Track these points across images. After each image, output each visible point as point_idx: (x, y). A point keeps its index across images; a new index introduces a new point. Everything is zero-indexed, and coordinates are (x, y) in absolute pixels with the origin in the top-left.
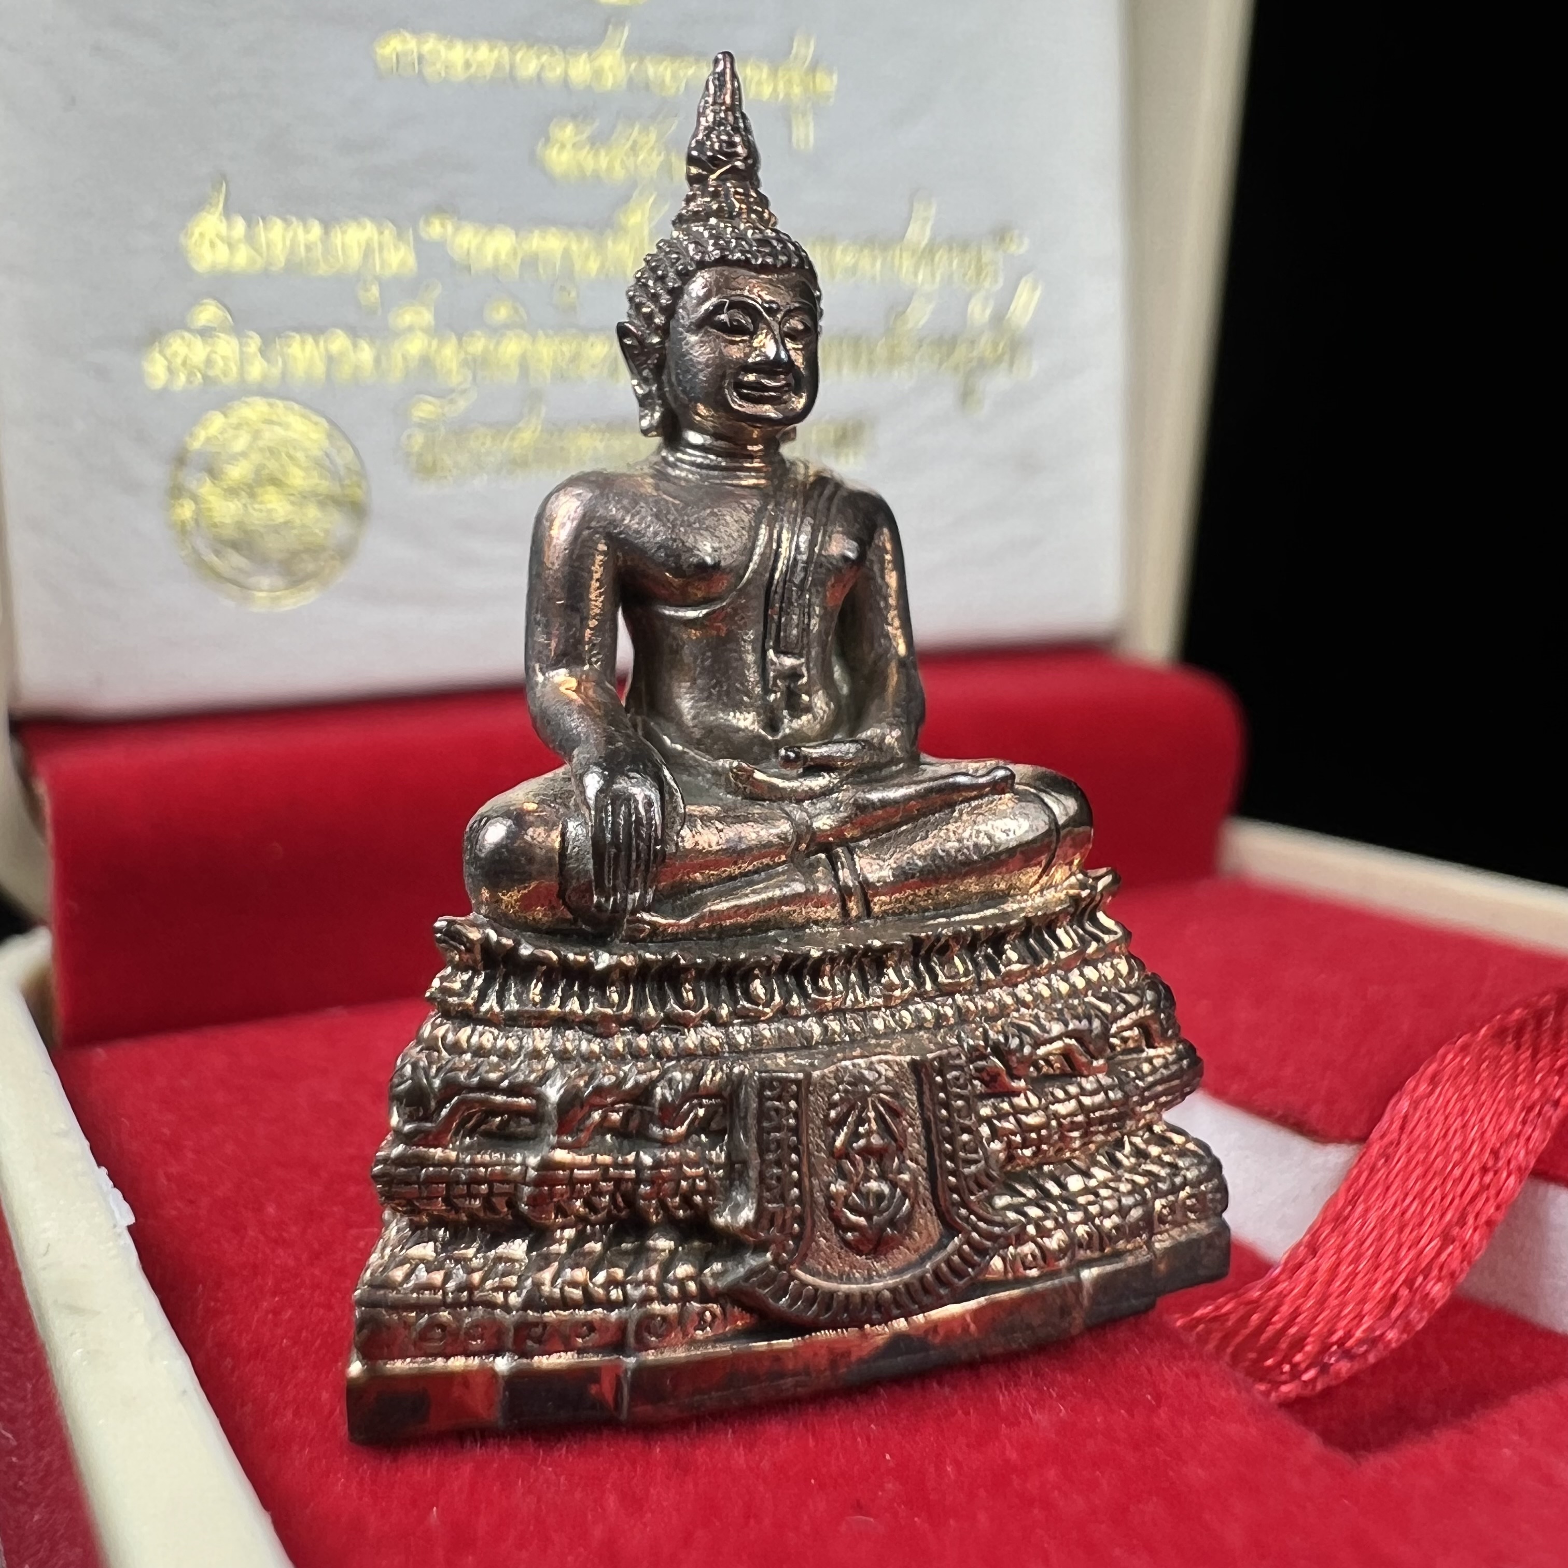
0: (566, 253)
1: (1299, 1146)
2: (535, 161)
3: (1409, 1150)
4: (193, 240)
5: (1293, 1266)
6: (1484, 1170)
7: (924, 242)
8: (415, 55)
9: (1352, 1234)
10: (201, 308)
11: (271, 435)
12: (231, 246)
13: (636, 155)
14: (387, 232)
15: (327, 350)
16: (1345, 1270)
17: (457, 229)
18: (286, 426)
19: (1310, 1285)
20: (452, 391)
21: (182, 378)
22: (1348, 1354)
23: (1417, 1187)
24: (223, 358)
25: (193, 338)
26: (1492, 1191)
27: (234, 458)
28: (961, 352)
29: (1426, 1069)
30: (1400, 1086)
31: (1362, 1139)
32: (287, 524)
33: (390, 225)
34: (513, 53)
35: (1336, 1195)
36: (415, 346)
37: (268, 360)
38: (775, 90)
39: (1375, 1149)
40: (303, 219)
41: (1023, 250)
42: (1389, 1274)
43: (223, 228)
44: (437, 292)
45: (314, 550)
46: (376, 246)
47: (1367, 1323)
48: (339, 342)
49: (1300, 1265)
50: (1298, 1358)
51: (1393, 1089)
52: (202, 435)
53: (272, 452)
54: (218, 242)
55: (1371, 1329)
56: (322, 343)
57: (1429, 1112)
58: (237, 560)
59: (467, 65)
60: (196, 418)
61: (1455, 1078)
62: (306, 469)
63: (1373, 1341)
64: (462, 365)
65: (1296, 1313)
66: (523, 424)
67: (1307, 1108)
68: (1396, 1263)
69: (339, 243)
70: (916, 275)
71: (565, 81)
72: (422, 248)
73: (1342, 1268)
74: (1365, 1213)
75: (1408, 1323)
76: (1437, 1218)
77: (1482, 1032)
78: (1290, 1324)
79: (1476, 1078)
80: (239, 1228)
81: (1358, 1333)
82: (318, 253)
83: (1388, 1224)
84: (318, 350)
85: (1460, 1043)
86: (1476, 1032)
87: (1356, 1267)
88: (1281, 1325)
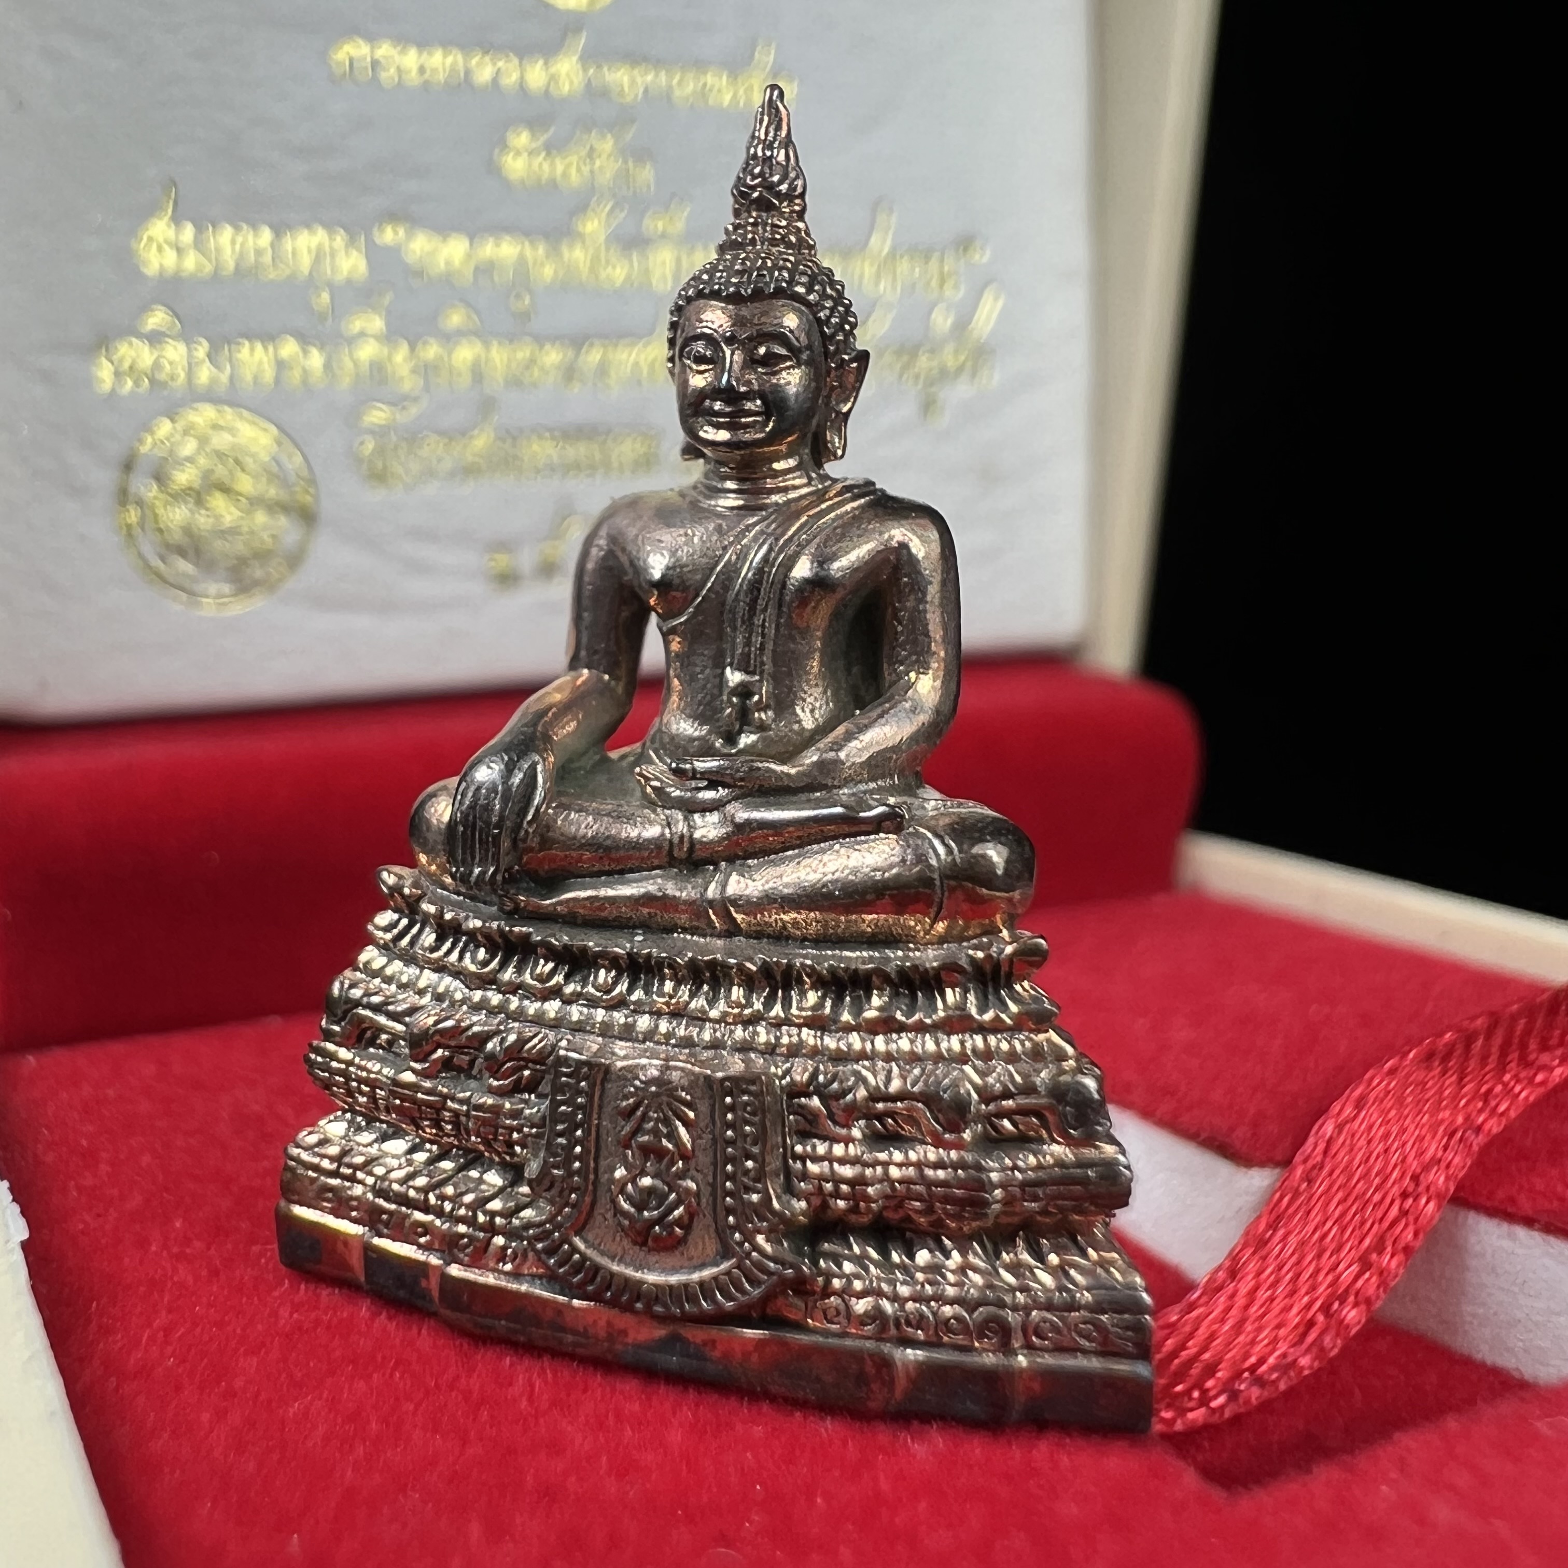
0: (521, 260)
1: (1223, 1168)
2: (491, 168)
3: (1331, 1174)
4: (142, 244)
5: (1213, 1288)
6: (1404, 1195)
7: (886, 250)
8: (369, 59)
9: (1271, 1259)
10: (151, 313)
12: (180, 250)
13: (593, 163)
14: (339, 238)
15: (276, 356)
16: (1263, 1295)
17: (410, 235)
19: (1228, 1309)
20: (405, 398)
21: (129, 384)
22: (1260, 1382)
23: (1338, 1213)
24: (171, 363)
25: (140, 343)
26: (1411, 1218)
27: (180, 463)
28: (923, 362)
29: (1353, 1092)
30: (1326, 1110)
31: (1286, 1163)
32: (234, 531)
33: (342, 231)
34: (468, 59)
35: (1259, 1218)
36: (367, 351)
37: (217, 367)
38: (735, 96)
39: (1299, 1172)
40: (254, 226)
41: (985, 259)
42: (1306, 1299)
43: (171, 233)
44: (387, 299)
45: (262, 556)
46: (327, 251)
47: (1282, 1348)
48: (289, 348)
49: (1220, 1289)
50: (1210, 1384)
51: (1321, 1112)
53: (220, 455)
54: (166, 247)
55: (1284, 1355)
56: (271, 349)
57: (1353, 1136)
58: (185, 566)
59: (422, 70)
60: (144, 425)
61: (1380, 1103)
62: (256, 477)
63: (1286, 1366)
64: (414, 371)
65: (1212, 1337)
66: (476, 432)
67: (1232, 1129)
68: (1314, 1288)
69: (290, 249)
70: (877, 284)
71: (522, 85)
72: (374, 253)
73: (1260, 1293)
74: (1284, 1238)
75: (1322, 1349)
76: (1356, 1243)
77: (1411, 1055)
78: (1204, 1349)
79: (1400, 1102)
80: (142, 1243)
81: (1271, 1360)
82: (268, 258)
83: (1307, 1249)
84: (268, 356)
85: (1388, 1065)
86: (1404, 1056)
87: (1274, 1292)
88: (1194, 1351)
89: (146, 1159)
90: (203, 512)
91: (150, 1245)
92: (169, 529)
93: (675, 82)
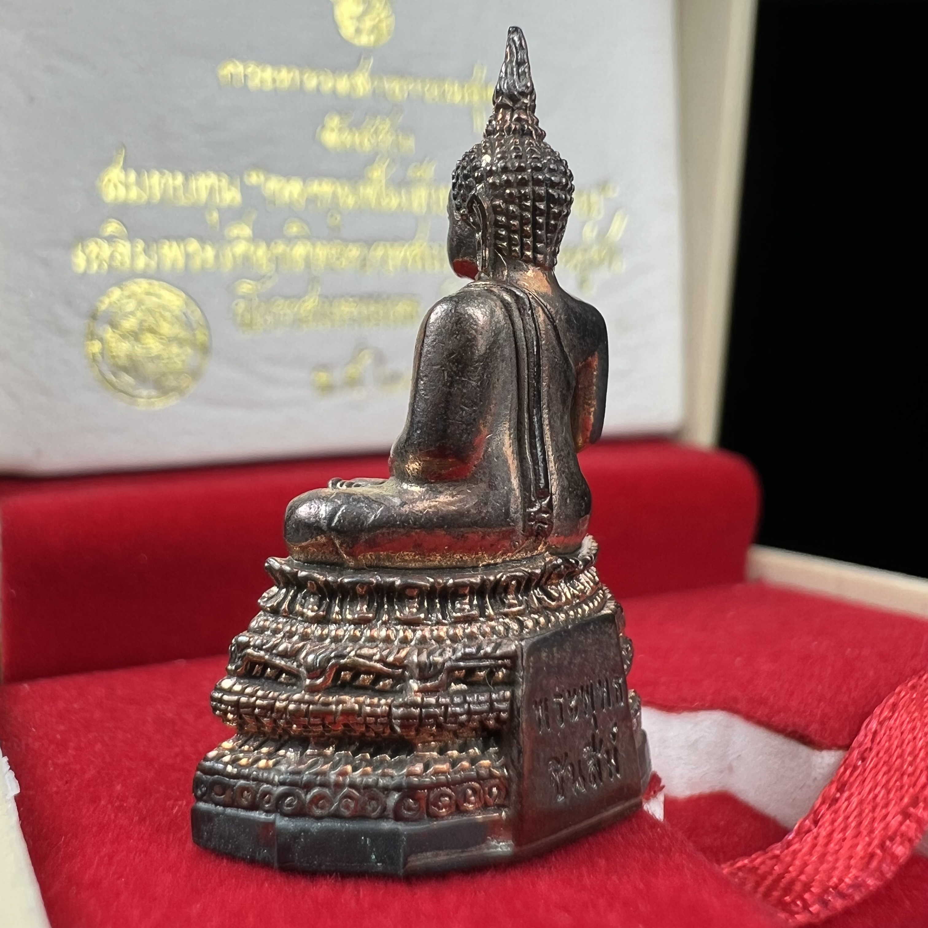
0: (334, 195)
1: (804, 751)
2: (315, 140)
3: (877, 754)
4: (104, 183)
5: (802, 832)
8: (242, 75)
9: (841, 811)
10: (108, 224)
12: (127, 187)
13: (378, 137)
14: (224, 181)
15: (185, 251)
16: (837, 836)
17: (267, 179)
18: (159, 296)
19: (814, 846)
20: (263, 277)
21: (95, 266)
22: (842, 895)
23: (884, 781)
24: (121, 254)
25: (102, 242)
27: (126, 315)
28: (579, 257)
29: (886, 703)
30: (871, 712)
31: (847, 747)
32: (158, 357)
33: (226, 175)
34: (302, 74)
35: (830, 784)
36: (240, 248)
37: (150, 257)
38: (463, 97)
39: (856, 753)
40: (172, 171)
41: (616, 195)
42: (867, 839)
43: (122, 176)
44: (254, 216)
46: (217, 188)
48: (193, 246)
49: (808, 831)
50: (806, 896)
52: (107, 301)
53: (150, 311)
54: (119, 185)
55: (856, 878)
56: (182, 246)
57: (890, 730)
58: (127, 379)
59: (274, 80)
60: (103, 292)
61: (908, 708)
62: (172, 324)
63: (857, 886)
64: (270, 260)
65: (805, 865)
66: (307, 297)
67: (808, 726)
68: (872, 831)
69: (194, 187)
71: (334, 91)
72: (245, 190)
73: (835, 835)
74: (849, 797)
75: (882, 873)
76: (898, 800)
77: (925, 677)
78: (801, 872)
79: (920, 708)
80: (95, 800)
81: (847, 880)
82: (181, 192)
83: (865, 805)
84: (180, 251)
85: (910, 684)
86: (920, 677)
87: (845, 834)
88: (794, 874)
89: (98, 747)
90: (140, 346)
91: (100, 800)
92: (118, 357)
93: (426, 88)
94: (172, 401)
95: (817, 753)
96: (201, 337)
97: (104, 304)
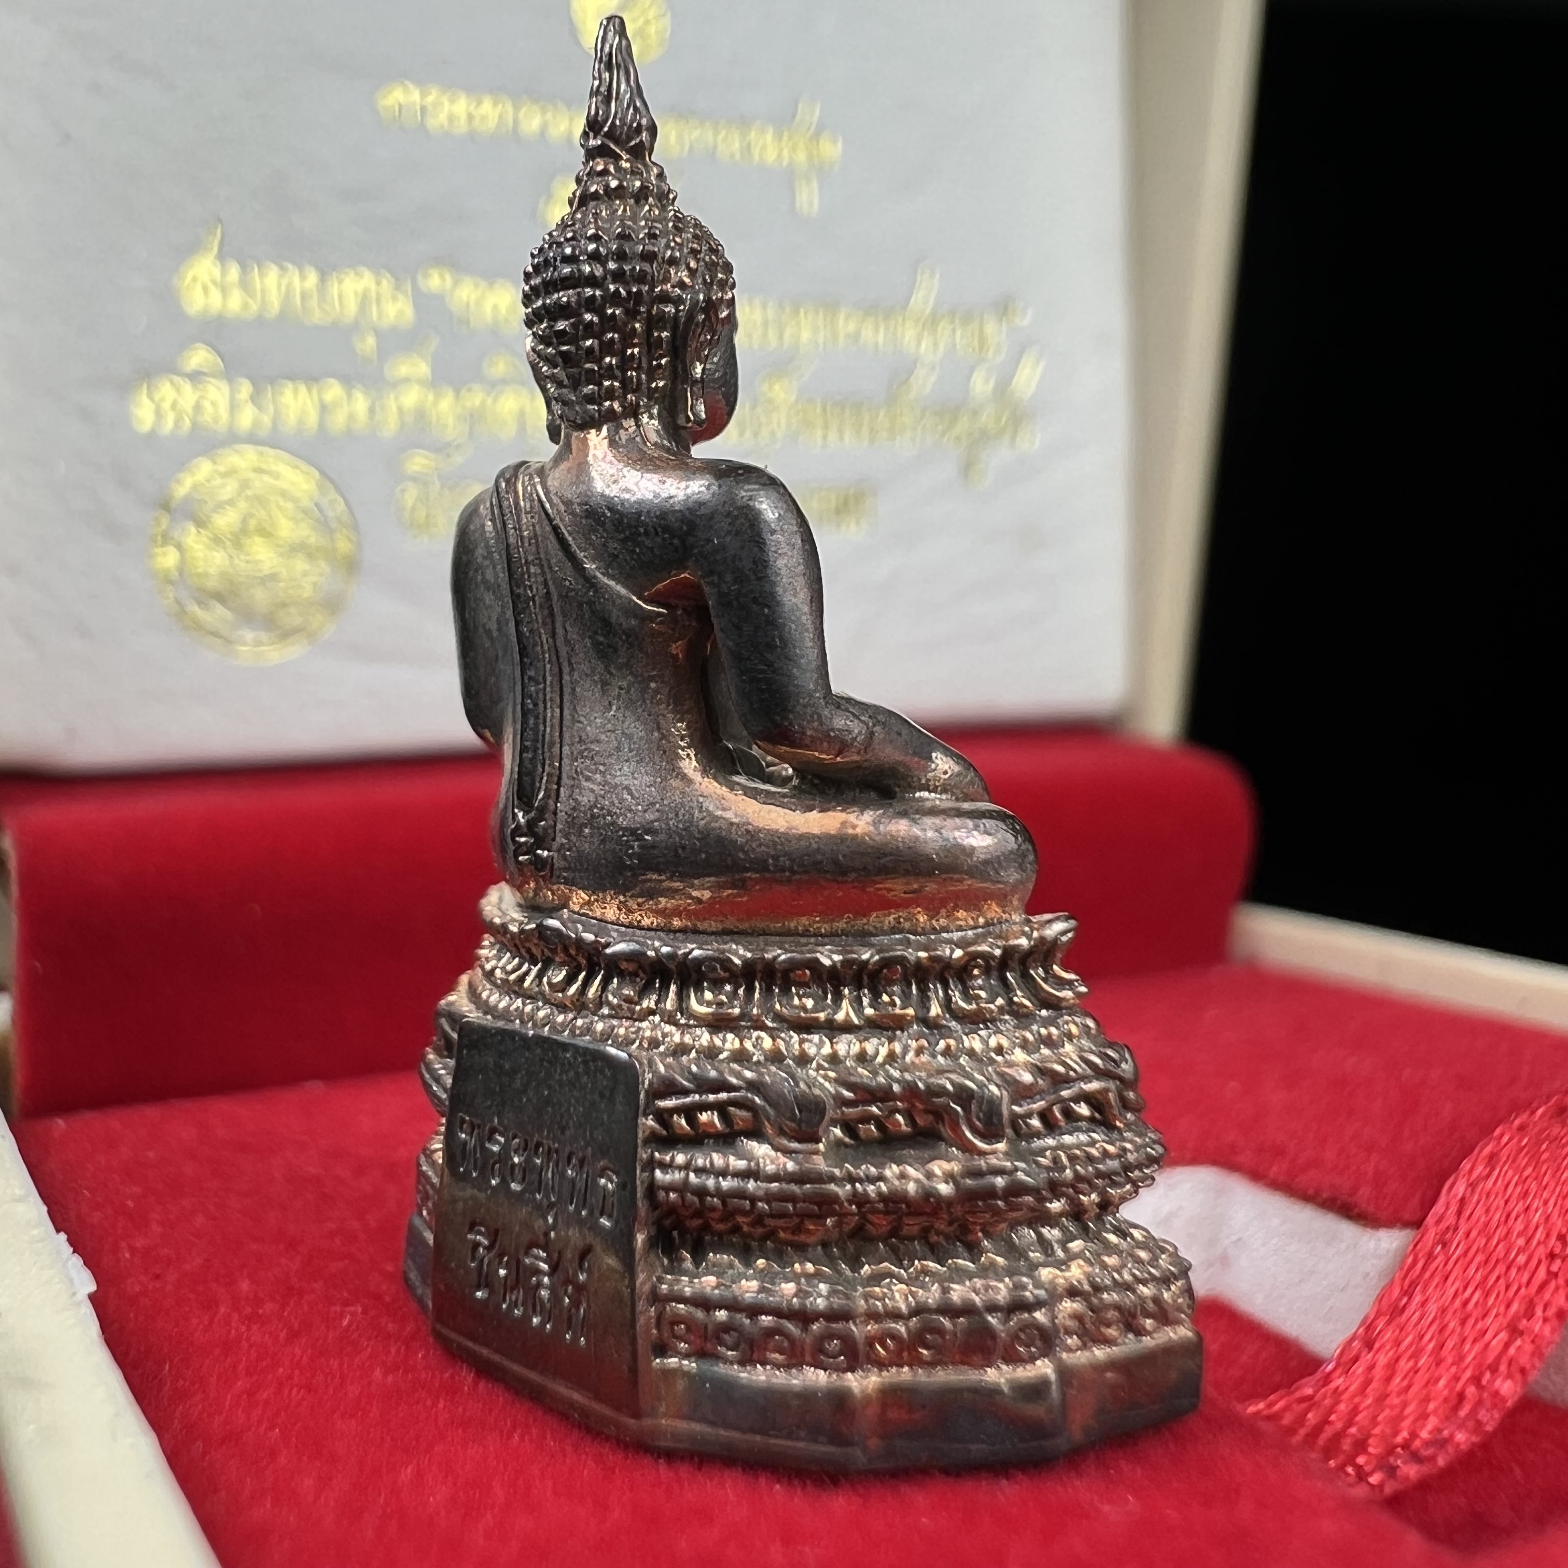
1: (1347, 1230)
2: (536, 219)
3: (1468, 1235)
4: (186, 283)
5: (1347, 1360)
6: (1552, 1256)
7: (928, 312)
8: (418, 107)
9: (1409, 1328)
10: (192, 352)
11: (260, 484)
12: (224, 290)
14: (384, 282)
15: (321, 401)
16: (1404, 1365)
17: (456, 283)
18: (276, 476)
19: (1367, 1383)
20: (449, 445)
21: (170, 423)
22: (1415, 1457)
23: (1479, 1275)
24: (214, 404)
25: (182, 382)
27: (220, 506)
28: (963, 425)
29: (1480, 1151)
30: (1455, 1167)
31: (1417, 1224)
32: (273, 577)
33: (388, 275)
34: (516, 108)
35: (1392, 1283)
36: (411, 398)
37: (261, 408)
38: (780, 155)
39: (1431, 1235)
40: (300, 266)
41: (1026, 322)
42: (1453, 1369)
43: (217, 272)
44: (434, 343)
46: (374, 295)
47: (1432, 1422)
48: (334, 391)
49: (1356, 1359)
50: (1361, 1460)
53: (260, 500)
54: (212, 287)
55: (1439, 1430)
56: (315, 391)
57: (1487, 1196)
59: (470, 117)
60: (182, 464)
61: (1514, 1161)
63: (1440, 1443)
64: (459, 418)
65: (1355, 1411)
67: (1355, 1190)
68: (1461, 1358)
69: (335, 292)
70: (919, 344)
71: (567, 139)
72: (421, 300)
73: (1402, 1363)
74: (1424, 1304)
75: (1479, 1423)
76: (1502, 1309)
77: (1540, 1112)
78: (1350, 1423)
79: (1535, 1160)
80: (209, 1305)
81: (1424, 1434)
82: (314, 302)
83: (1449, 1315)
84: (312, 399)
85: (1517, 1122)
86: (1533, 1112)
87: (1416, 1363)
88: (1339, 1425)
89: (200, 1220)
90: (242, 557)
91: (218, 1306)
93: (720, 137)
94: (294, 651)
95: (1369, 1232)
96: (343, 545)
97: (183, 487)
